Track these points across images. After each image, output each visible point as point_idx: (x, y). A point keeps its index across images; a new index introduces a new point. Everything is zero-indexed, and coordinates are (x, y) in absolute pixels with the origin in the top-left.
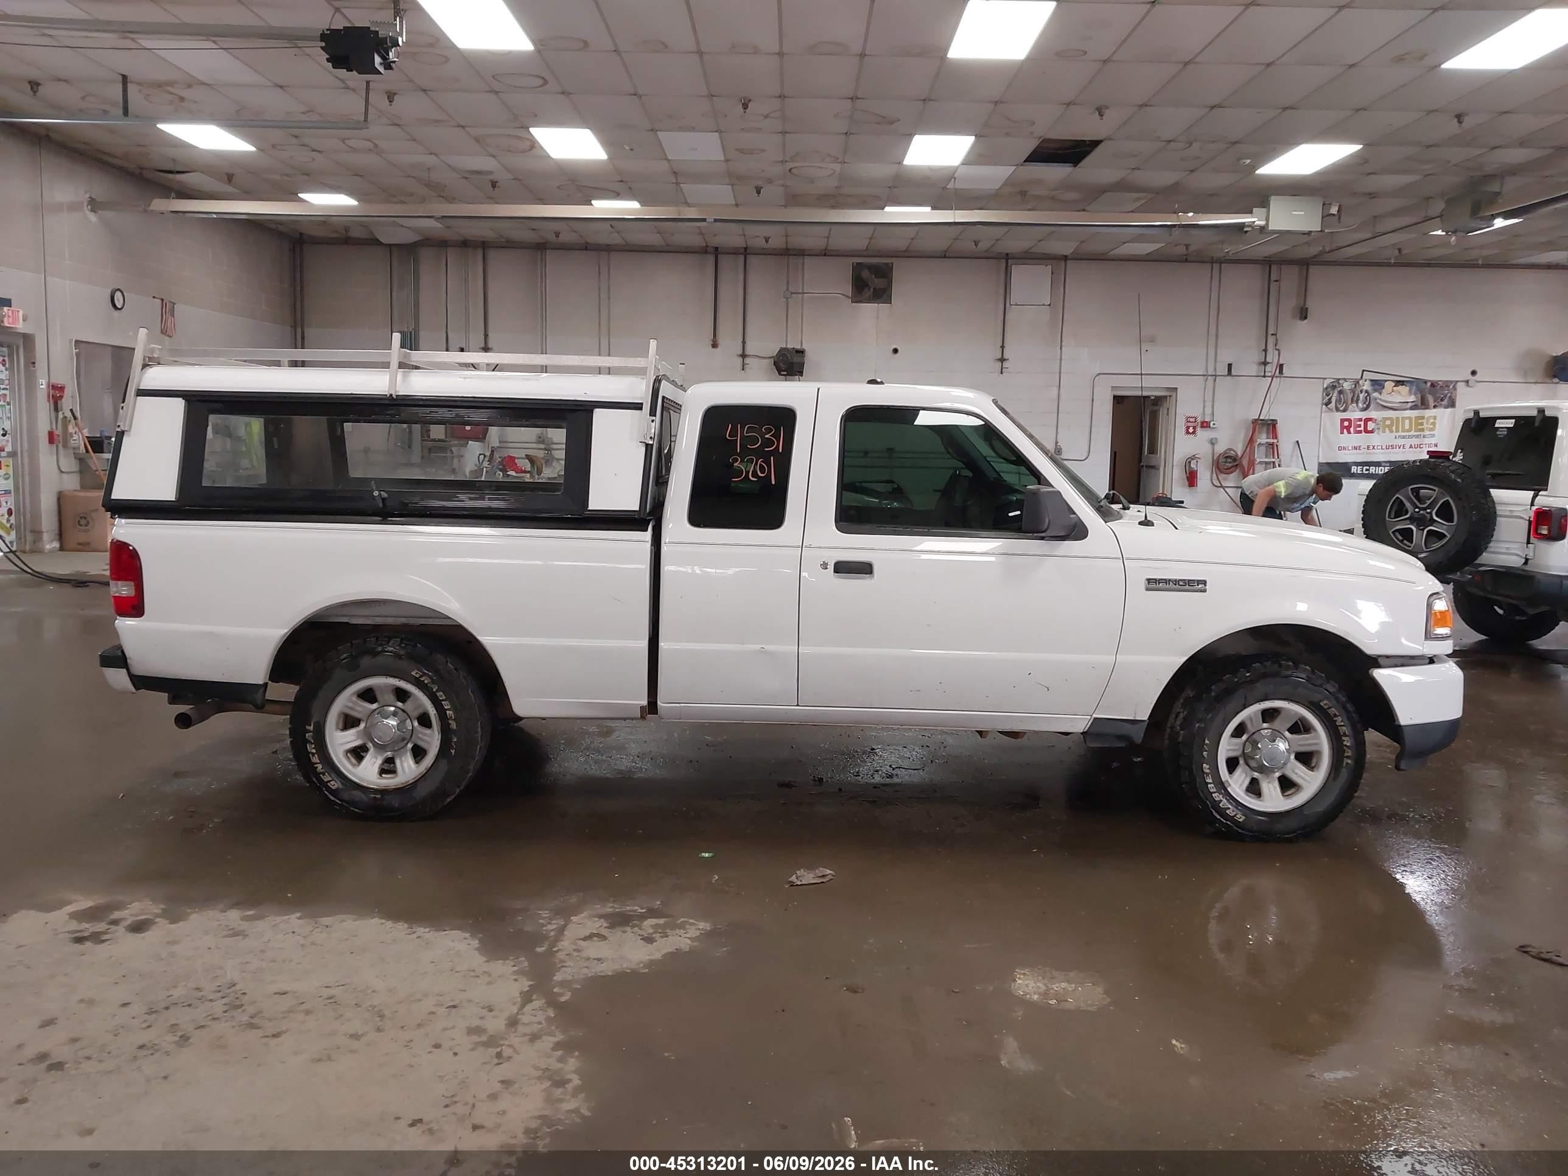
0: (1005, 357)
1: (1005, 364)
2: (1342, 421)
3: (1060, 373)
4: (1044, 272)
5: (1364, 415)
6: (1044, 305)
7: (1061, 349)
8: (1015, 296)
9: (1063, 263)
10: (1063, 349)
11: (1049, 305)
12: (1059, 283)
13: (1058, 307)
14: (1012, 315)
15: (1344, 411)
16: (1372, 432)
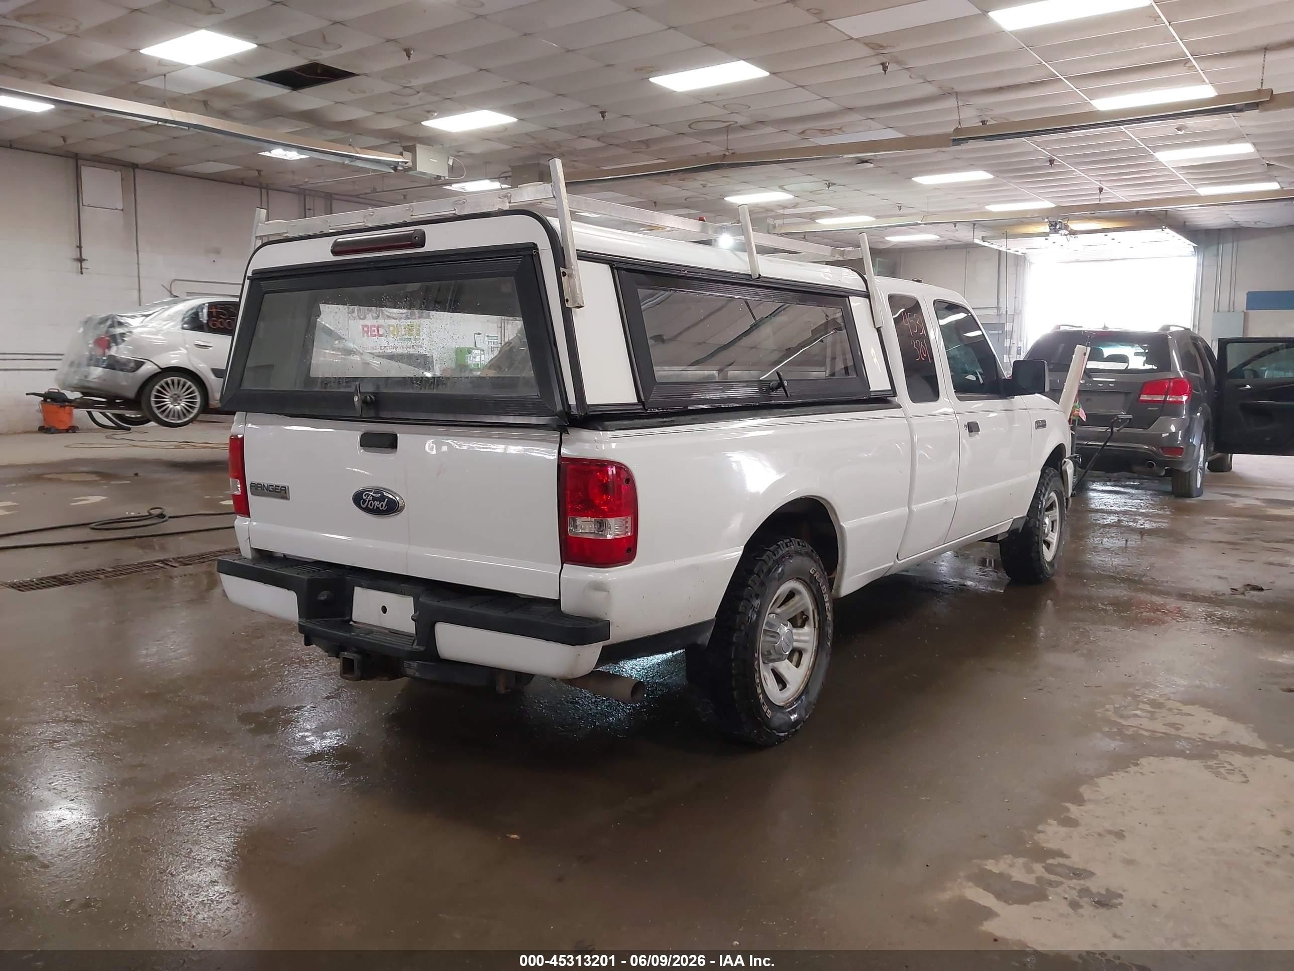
0: (84, 257)
1: (84, 265)
2: (363, 326)
3: (139, 277)
4: (114, 177)
5: (374, 322)
6: (117, 209)
7: (138, 253)
8: (87, 198)
9: (131, 170)
10: (140, 253)
11: (122, 210)
12: (130, 189)
13: (131, 211)
14: (86, 214)
15: (364, 319)
16: (381, 336)
